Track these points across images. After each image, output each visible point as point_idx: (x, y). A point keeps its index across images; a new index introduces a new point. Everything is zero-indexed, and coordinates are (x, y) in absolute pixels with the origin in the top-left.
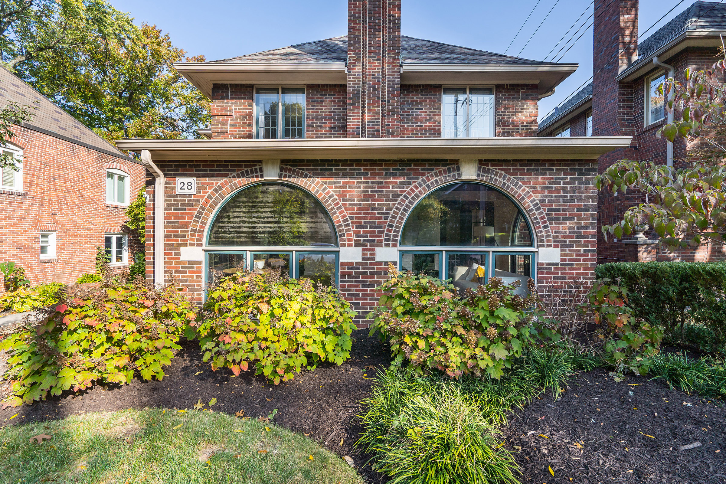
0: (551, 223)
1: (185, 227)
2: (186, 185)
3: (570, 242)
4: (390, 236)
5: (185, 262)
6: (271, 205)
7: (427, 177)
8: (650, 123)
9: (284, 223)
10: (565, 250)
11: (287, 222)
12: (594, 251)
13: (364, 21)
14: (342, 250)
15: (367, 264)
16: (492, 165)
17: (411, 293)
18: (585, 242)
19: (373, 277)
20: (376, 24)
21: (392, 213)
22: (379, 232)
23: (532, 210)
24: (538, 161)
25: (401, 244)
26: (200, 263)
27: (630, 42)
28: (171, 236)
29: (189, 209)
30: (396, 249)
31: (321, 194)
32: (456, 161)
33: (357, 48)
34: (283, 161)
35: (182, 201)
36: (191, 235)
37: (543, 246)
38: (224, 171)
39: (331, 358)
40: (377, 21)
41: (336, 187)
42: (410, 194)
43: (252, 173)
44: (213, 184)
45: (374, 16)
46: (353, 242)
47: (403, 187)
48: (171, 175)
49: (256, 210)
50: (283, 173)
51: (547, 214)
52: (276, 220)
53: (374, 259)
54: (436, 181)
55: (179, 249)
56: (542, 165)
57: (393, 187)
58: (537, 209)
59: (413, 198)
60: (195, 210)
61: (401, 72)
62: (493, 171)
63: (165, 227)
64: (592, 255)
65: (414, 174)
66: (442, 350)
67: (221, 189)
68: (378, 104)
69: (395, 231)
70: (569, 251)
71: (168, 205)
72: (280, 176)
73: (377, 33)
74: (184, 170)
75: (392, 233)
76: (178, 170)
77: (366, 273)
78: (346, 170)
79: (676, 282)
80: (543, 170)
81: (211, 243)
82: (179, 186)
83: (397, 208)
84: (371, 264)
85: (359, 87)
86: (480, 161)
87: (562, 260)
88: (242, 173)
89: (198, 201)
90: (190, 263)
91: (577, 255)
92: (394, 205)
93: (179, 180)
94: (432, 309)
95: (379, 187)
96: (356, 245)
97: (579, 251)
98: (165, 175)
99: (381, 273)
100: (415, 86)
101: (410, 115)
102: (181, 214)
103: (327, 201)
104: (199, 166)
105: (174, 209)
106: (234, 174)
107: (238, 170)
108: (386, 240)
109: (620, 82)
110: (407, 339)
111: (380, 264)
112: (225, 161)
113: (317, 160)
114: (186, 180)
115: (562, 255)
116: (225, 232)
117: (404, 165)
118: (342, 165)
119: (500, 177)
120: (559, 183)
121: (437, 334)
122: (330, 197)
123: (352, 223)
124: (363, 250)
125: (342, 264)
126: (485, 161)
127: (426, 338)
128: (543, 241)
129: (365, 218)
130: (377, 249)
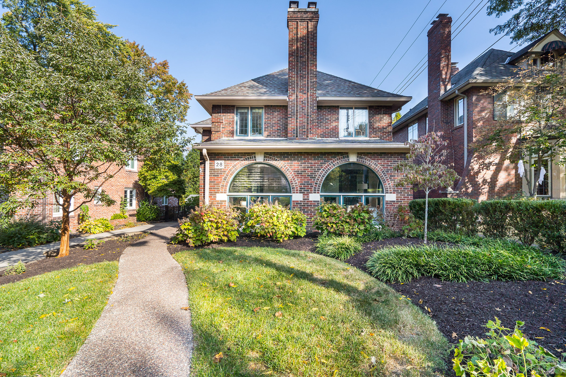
0: (391, 182)
1: (218, 184)
2: (219, 164)
3: (400, 191)
4: (316, 188)
5: (218, 201)
6: (259, 173)
7: (333, 161)
8: (457, 125)
9: (265, 182)
10: (398, 195)
11: (266, 182)
12: (411, 195)
13: (297, 73)
14: (294, 195)
15: (305, 201)
16: (364, 155)
17: (329, 209)
18: (407, 191)
19: (308, 208)
20: (304, 75)
21: (317, 177)
22: (311, 186)
23: (382, 176)
24: (385, 153)
25: (321, 192)
26: (225, 201)
27: (446, 78)
28: (212, 188)
29: (220, 176)
30: (319, 194)
31: (283, 169)
32: (347, 153)
33: (293, 87)
34: (265, 153)
35: (217, 172)
36: (222, 188)
37: (388, 193)
38: (237, 157)
39: (299, 234)
40: (304, 73)
41: (290, 165)
42: (325, 169)
43: (251, 158)
44: (232, 164)
45: (302, 70)
46: (299, 191)
47: (322, 165)
48: (212, 159)
49: (251, 176)
50: (265, 159)
51: (390, 178)
52: (262, 181)
53: (308, 199)
54: (338, 162)
55: (215, 195)
56: (387, 155)
57: (317, 165)
58: (385, 176)
59: (327, 170)
60: (223, 176)
61: (317, 100)
62: (364, 158)
63: (209, 184)
64: (411, 197)
65: (327, 159)
66: (342, 227)
67: (236, 166)
68: (305, 118)
69: (318, 186)
70: (400, 195)
71: (210, 174)
72: (264, 160)
73: (304, 79)
74: (218, 157)
75: (317, 187)
76: (215, 157)
77: (305, 206)
78: (295, 157)
79: (433, 205)
80: (387, 157)
81: (230, 191)
82: (216, 165)
83: (319, 175)
84: (307, 201)
85: (294, 108)
86: (358, 153)
87: (397, 199)
88: (246, 158)
89: (225, 172)
90: (221, 201)
91: (404, 197)
92: (318, 174)
93: (216, 162)
94: (338, 214)
95: (311, 165)
96: (300, 193)
97: (405, 195)
98: (210, 159)
99: (312, 206)
100: (324, 106)
101: (322, 122)
102: (217, 178)
103: (286, 172)
104: (225, 155)
105: (214, 176)
106: (242, 159)
107: (244, 157)
108: (314, 190)
109: (442, 101)
110: (329, 225)
111: (311, 201)
112: (238, 153)
113: (281, 153)
114: (219, 162)
115: (397, 197)
116: (237, 186)
117: (322, 155)
118: (293, 155)
119: (367, 160)
120: (395, 164)
121: (340, 222)
122: (288, 170)
123: (298, 182)
124: (303, 195)
125: (293, 201)
126: (361, 153)
127: (336, 224)
128: (388, 191)
129: (304, 180)
130: (310, 194)
